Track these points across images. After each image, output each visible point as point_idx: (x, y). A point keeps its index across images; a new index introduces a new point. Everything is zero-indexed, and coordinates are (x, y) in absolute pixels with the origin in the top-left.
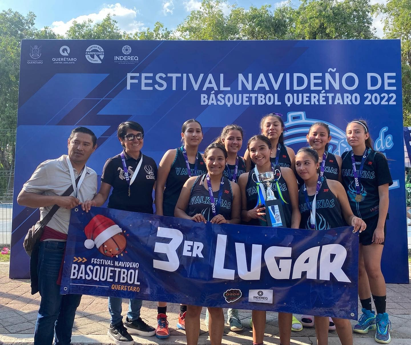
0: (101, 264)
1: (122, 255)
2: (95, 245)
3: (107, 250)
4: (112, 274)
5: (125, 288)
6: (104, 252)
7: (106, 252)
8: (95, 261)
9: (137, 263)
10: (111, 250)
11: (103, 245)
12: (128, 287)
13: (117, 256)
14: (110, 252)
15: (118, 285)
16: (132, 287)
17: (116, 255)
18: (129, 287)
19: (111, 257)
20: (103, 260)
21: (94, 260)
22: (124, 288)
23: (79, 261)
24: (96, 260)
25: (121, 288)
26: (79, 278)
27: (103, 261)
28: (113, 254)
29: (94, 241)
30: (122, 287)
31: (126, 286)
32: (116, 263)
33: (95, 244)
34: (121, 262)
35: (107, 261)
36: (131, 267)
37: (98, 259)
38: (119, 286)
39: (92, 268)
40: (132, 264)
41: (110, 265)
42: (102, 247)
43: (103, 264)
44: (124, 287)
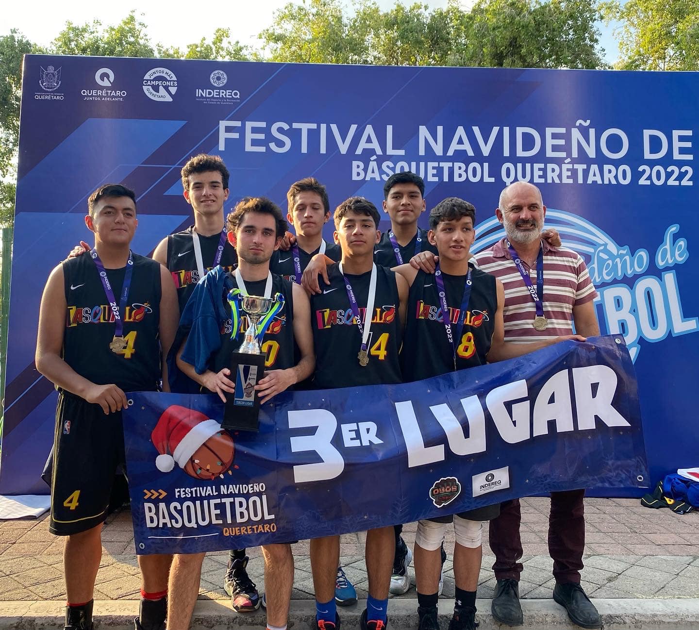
0: (194, 496)
1: (230, 472)
2: (176, 464)
3: (200, 469)
4: (218, 512)
5: (249, 530)
6: (196, 474)
7: (199, 472)
8: (182, 493)
9: (261, 484)
10: (208, 467)
11: (192, 460)
12: (253, 527)
13: (222, 476)
14: (208, 470)
15: (234, 529)
16: (260, 526)
17: (220, 473)
18: (255, 527)
19: (211, 479)
20: (195, 488)
21: (179, 492)
22: (247, 530)
23: (153, 497)
24: (183, 491)
25: (240, 532)
26: (161, 525)
27: (196, 491)
28: (213, 474)
29: (172, 456)
30: (242, 530)
31: (248, 527)
32: (223, 489)
33: (175, 462)
34: (231, 486)
35: (205, 488)
36: (251, 492)
37: (187, 489)
38: (237, 529)
39: (179, 508)
40: (252, 487)
41: (212, 494)
42: (190, 465)
43: (199, 495)
44: (245, 528)
